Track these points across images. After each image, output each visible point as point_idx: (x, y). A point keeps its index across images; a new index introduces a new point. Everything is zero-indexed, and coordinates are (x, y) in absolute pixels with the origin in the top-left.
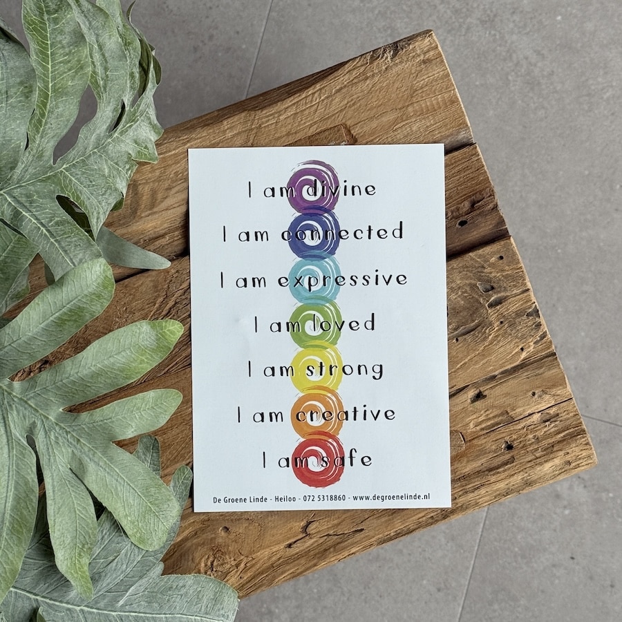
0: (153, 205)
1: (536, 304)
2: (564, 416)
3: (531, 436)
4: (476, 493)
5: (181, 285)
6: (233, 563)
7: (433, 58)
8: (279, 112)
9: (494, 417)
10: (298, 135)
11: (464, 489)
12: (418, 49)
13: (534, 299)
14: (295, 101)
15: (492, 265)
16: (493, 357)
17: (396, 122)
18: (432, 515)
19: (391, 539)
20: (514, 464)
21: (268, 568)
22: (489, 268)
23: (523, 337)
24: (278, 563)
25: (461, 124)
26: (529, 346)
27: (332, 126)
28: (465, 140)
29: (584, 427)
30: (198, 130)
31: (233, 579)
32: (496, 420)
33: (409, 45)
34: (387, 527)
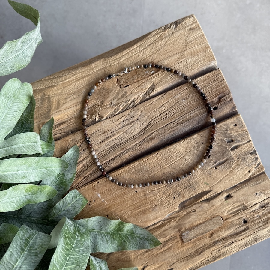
0: (58, 107)
1: (254, 148)
3: (256, 216)
4: (230, 246)
7: (195, 27)
8: (120, 58)
9: (237, 207)
11: (224, 245)
12: (188, 23)
13: (253, 146)
14: (128, 52)
16: (235, 177)
17: (178, 59)
18: (208, 259)
20: (249, 230)
22: (230, 131)
23: (249, 165)
25: (211, 59)
26: (253, 170)
28: (213, 67)
30: (80, 68)
32: (238, 208)
33: (183, 21)
34: (185, 267)
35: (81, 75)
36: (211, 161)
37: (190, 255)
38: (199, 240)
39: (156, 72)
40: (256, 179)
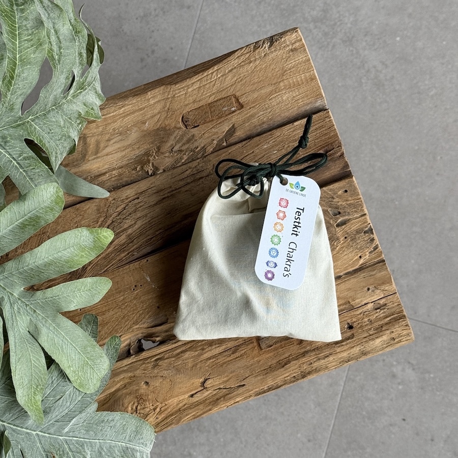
0: (97, 152)
1: (371, 224)
2: (390, 305)
3: (366, 320)
4: (326, 359)
5: (116, 209)
6: (152, 408)
7: (298, 48)
8: (188, 86)
9: (340, 305)
10: (201, 102)
11: (317, 357)
12: (287, 41)
13: (369, 221)
14: (200, 78)
15: (339, 197)
16: (339, 263)
17: (271, 93)
18: (294, 375)
19: (264, 392)
20: (354, 339)
21: (176, 412)
22: (337, 199)
23: (361, 249)
24: (183, 408)
25: (318, 95)
26: (366, 255)
27: (225, 96)
28: (321, 107)
29: (405, 313)
30: (130, 98)
31: (151, 419)
32: (342, 307)
33: (281, 38)
34: (261, 384)
35: (132, 107)
37: (270, 367)
38: (283, 348)
39: (240, 109)
40: (369, 268)
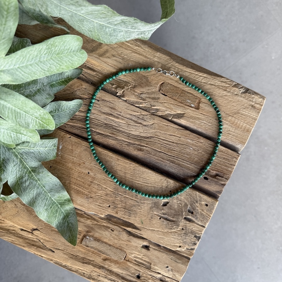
0: (101, 55)
1: (202, 235)
3: (150, 281)
5: (81, 95)
7: (257, 108)
8: (182, 70)
9: (145, 261)
10: (180, 85)
11: (106, 276)
12: (255, 99)
13: (203, 233)
14: (192, 72)
15: (201, 205)
16: (166, 239)
18: (85, 272)
19: (61, 265)
21: (5, 230)
22: (198, 205)
23: (185, 243)
24: (11, 231)
25: (243, 142)
26: (184, 248)
27: (195, 95)
28: (237, 149)
30: (146, 46)
32: (144, 263)
33: (253, 94)
34: (64, 260)
35: (142, 51)
36: (162, 210)
37: (76, 256)
38: (93, 253)
39: (195, 108)
40: (179, 256)
